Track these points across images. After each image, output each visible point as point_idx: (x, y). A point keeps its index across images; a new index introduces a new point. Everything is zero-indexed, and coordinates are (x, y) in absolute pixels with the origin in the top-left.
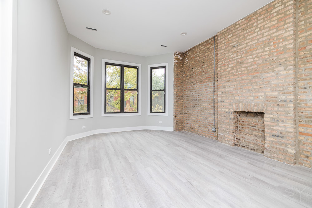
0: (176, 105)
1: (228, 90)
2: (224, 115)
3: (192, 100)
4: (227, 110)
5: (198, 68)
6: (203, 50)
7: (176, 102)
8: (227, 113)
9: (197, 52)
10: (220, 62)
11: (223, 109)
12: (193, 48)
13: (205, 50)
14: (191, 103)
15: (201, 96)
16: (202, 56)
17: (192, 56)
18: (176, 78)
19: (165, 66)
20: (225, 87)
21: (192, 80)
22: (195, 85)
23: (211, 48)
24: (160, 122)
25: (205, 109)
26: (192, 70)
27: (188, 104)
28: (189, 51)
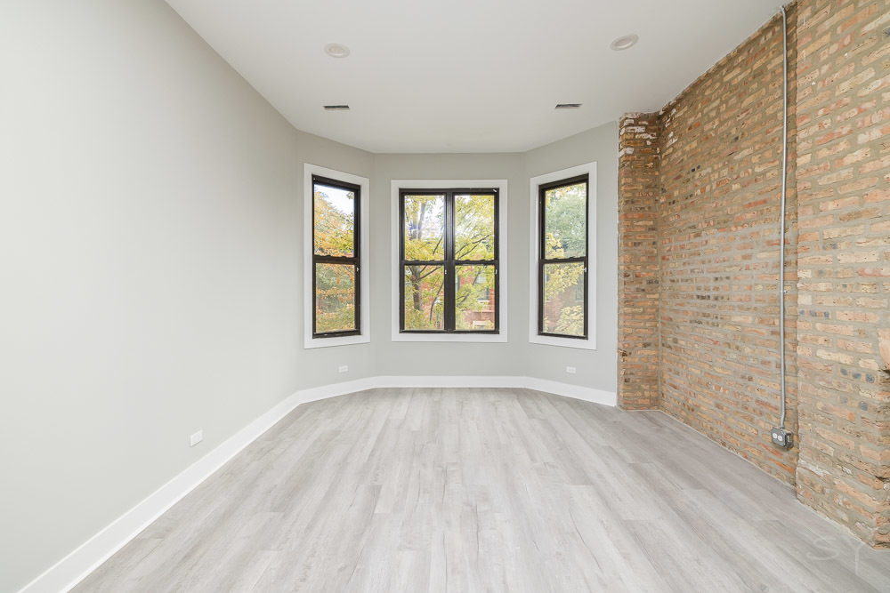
0: (625, 314)
1: (853, 259)
2: (829, 383)
3: (692, 297)
4: (845, 359)
5: (715, 168)
6: (736, 87)
7: (627, 301)
8: (844, 372)
9: (709, 101)
10: (806, 128)
11: (821, 353)
12: (695, 86)
13: (745, 82)
14: (686, 308)
15: (725, 283)
16: (731, 113)
17: (690, 121)
18: (625, 216)
19: (588, 174)
20: (834, 246)
21: (692, 217)
22: (704, 237)
23: (769, 67)
24: (568, 368)
25: (743, 340)
26: (690, 176)
27: (676, 311)
28: (679, 100)
